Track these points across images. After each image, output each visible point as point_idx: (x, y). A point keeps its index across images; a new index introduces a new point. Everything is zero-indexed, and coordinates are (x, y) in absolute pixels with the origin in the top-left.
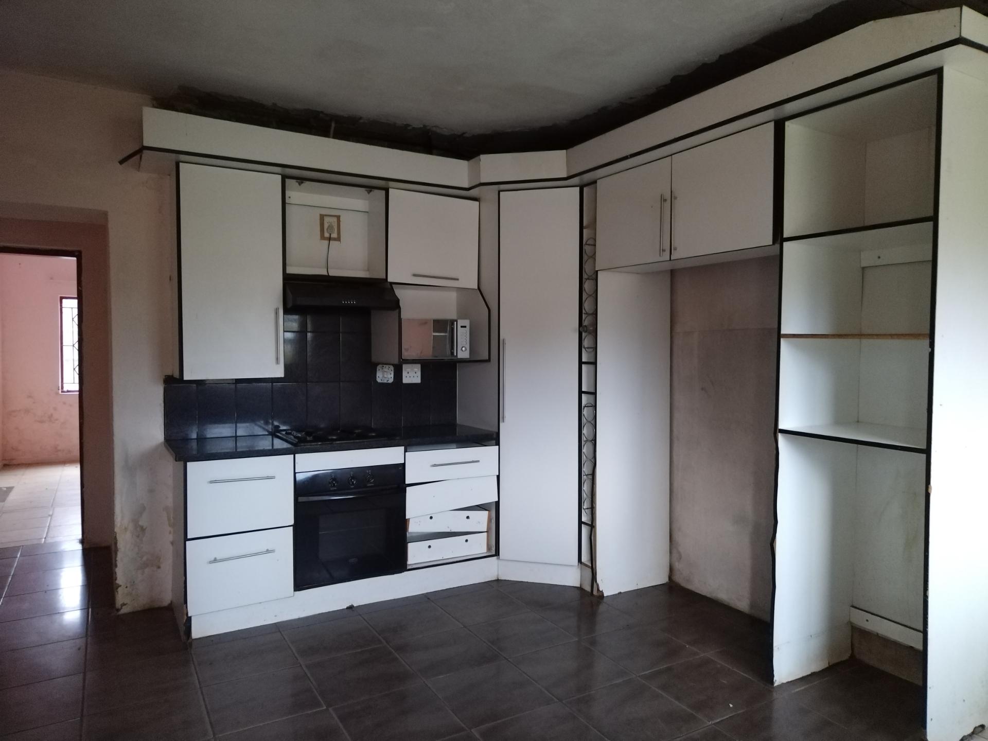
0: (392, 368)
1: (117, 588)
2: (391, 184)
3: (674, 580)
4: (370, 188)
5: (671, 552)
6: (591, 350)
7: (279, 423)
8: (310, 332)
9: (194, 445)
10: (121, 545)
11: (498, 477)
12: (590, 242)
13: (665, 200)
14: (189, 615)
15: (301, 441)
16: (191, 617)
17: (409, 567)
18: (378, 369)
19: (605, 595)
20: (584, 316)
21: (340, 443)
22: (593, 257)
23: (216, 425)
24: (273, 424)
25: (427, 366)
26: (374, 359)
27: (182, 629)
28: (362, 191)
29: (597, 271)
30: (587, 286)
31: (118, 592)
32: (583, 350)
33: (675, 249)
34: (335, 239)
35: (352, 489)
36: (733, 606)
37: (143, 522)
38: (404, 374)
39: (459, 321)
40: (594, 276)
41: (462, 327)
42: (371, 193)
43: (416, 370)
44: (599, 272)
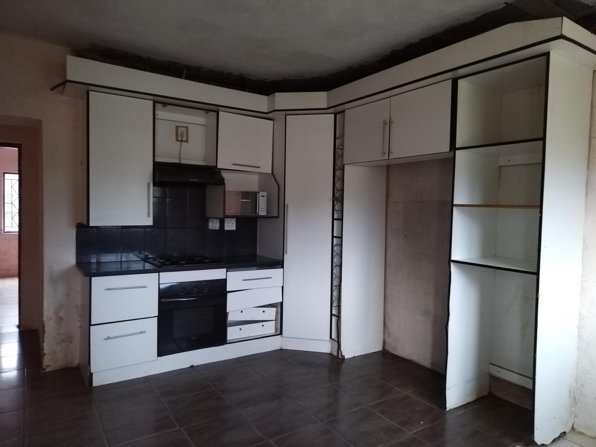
0: (218, 220)
1: (44, 356)
2: (221, 108)
3: (386, 348)
4: (207, 111)
5: (384, 332)
6: (339, 212)
7: (148, 253)
8: (168, 198)
9: (94, 266)
10: (47, 328)
11: (283, 287)
12: (340, 147)
13: (386, 124)
14: (92, 372)
15: (163, 264)
16: (92, 373)
17: (228, 342)
18: (209, 221)
19: (346, 358)
20: (336, 191)
21: (187, 266)
22: (342, 156)
23: (108, 254)
24: (144, 254)
25: (240, 220)
26: (208, 215)
27: (86, 380)
28: (202, 112)
29: (344, 165)
30: (338, 173)
31: (44, 358)
32: (335, 212)
33: (392, 153)
34: (185, 141)
35: (195, 294)
36: (421, 364)
37: (62, 314)
38: (226, 224)
39: (260, 193)
40: (342, 168)
41: (262, 196)
42: (208, 114)
43: (233, 222)
44: (345, 165)
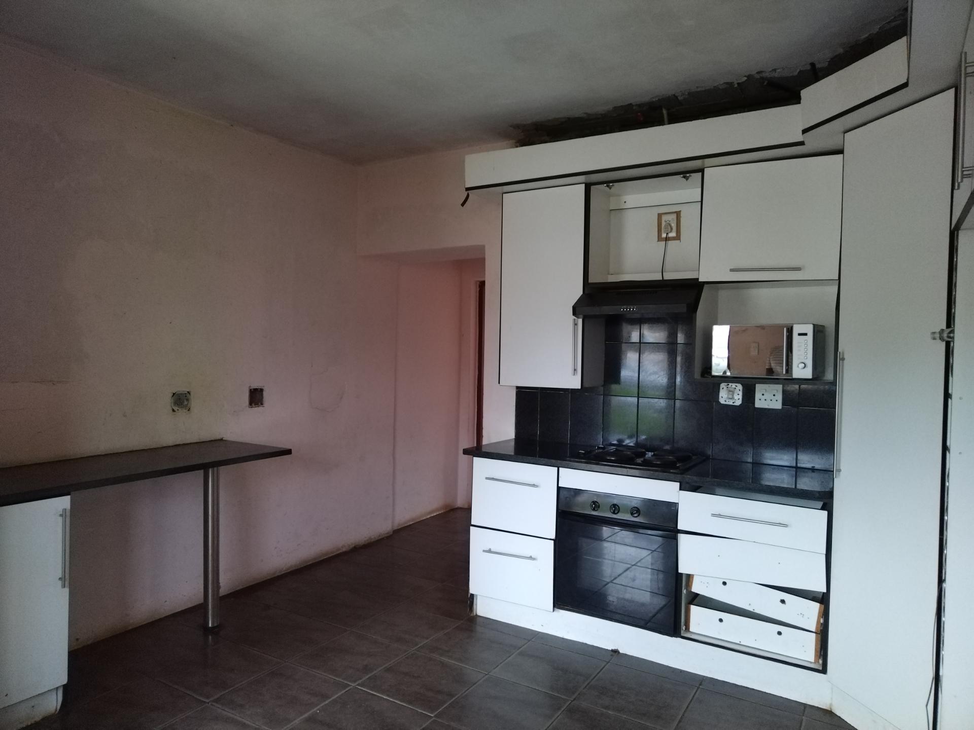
0: (740, 386)
2: (708, 162)
4: (685, 174)
11: (827, 557)
14: (471, 593)
16: (473, 596)
18: (721, 388)
28: (679, 178)
34: (674, 239)
38: (758, 395)
39: (795, 326)
41: (800, 334)
43: (776, 392)
